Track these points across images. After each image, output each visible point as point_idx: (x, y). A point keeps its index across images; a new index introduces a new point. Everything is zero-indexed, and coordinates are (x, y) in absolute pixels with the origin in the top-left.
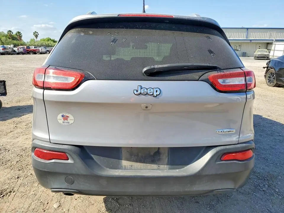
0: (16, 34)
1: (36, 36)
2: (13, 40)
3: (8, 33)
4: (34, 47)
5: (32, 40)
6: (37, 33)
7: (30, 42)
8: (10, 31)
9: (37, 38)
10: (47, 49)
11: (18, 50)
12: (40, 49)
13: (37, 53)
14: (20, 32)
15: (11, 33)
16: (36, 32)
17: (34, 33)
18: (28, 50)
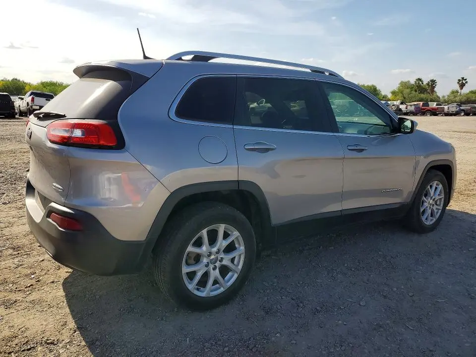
0: (428, 84)
1: (462, 86)
2: (421, 93)
3: (416, 83)
4: (437, 105)
5: (453, 92)
6: (466, 79)
7: (448, 96)
8: (420, 80)
9: (462, 89)
10: (462, 108)
11: (406, 108)
12: (446, 107)
13: (439, 114)
14: (435, 81)
15: (420, 82)
16: (463, 78)
17: (459, 80)
18: (424, 109)
